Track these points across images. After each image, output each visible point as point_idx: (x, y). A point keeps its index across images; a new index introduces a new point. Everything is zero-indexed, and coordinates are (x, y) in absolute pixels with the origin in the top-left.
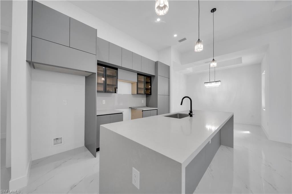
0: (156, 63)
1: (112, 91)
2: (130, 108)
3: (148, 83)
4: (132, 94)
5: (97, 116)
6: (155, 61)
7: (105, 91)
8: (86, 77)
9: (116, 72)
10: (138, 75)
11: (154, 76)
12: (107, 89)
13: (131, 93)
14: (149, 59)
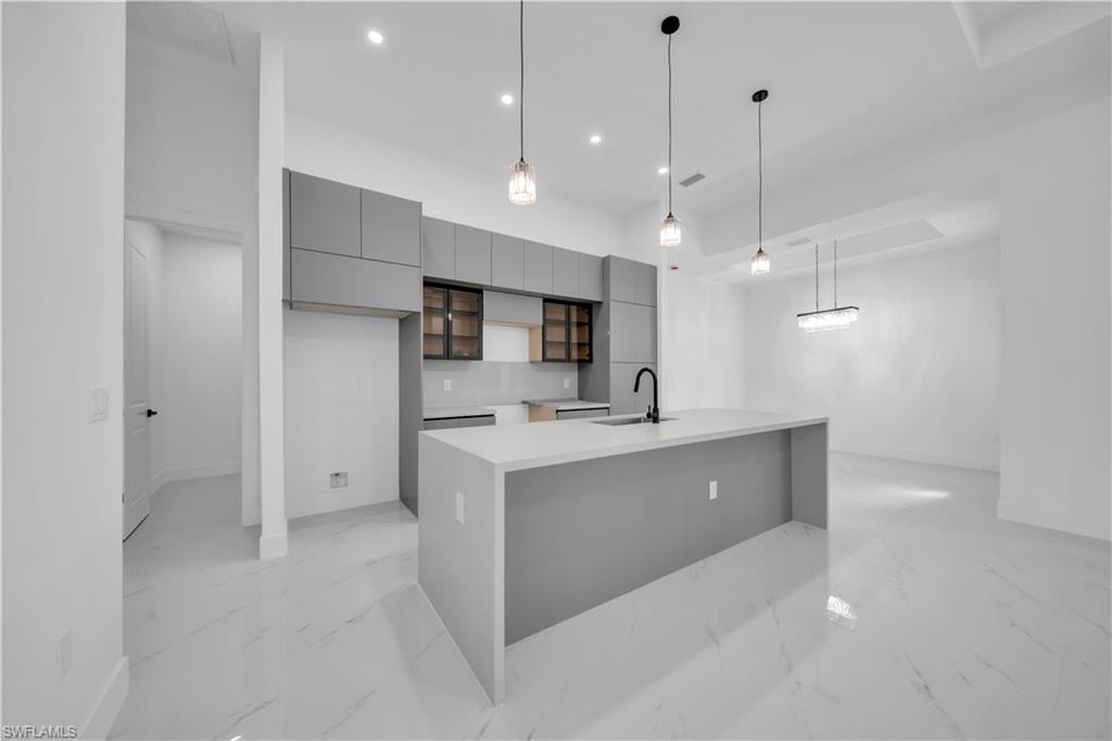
0: (605, 264)
1: (466, 355)
2: (524, 402)
3: (585, 324)
4: (531, 362)
5: (425, 420)
6: (603, 256)
7: (448, 355)
8: (400, 320)
9: (478, 300)
10: (547, 304)
11: (599, 303)
12: (455, 348)
13: (527, 359)
14: (579, 254)
